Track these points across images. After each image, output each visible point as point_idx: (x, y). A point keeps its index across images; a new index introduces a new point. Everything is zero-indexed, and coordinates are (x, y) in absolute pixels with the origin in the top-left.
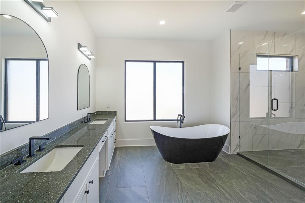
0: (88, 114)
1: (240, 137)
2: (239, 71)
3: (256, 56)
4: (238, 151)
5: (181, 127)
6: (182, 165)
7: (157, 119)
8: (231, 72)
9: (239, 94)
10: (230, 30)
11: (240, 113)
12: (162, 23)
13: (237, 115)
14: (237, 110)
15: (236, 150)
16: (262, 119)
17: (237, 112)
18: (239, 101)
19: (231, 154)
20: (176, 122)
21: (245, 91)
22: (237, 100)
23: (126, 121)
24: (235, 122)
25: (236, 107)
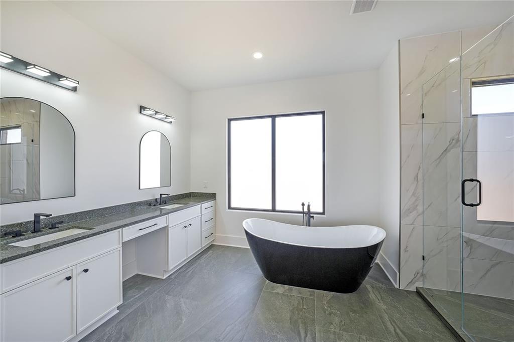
0: (161, 195)
1: (423, 257)
2: (420, 120)
3: (469, 84)
4: (419, 284)
5: (310, 226)
6: (284, 287)
7: (278, 208)
8: (400, 125)
9: (421, 170)
10: (399, 41)
11: (425, 207)
12: (258, 56)
13: (417, 212)
14: (416, 200)
15: (414, 283)
16: (490, 225)
17: (417, 206)
18: (420, 182)
19: (401, 288)
20: (301, 216)
21: (438, 161)
22: (417, 181)
23: (230, 208)
24: (413, 226)
25: (413, 194)
